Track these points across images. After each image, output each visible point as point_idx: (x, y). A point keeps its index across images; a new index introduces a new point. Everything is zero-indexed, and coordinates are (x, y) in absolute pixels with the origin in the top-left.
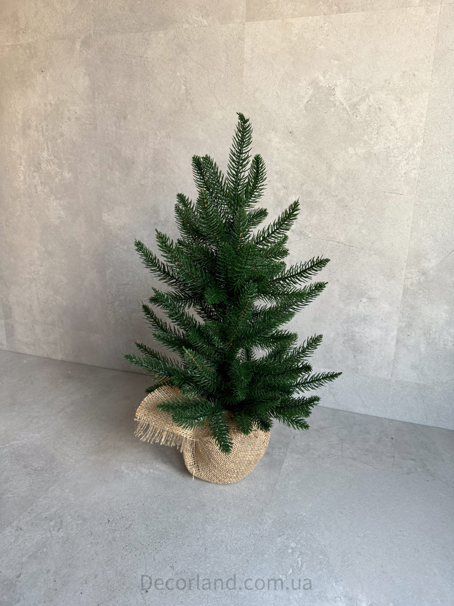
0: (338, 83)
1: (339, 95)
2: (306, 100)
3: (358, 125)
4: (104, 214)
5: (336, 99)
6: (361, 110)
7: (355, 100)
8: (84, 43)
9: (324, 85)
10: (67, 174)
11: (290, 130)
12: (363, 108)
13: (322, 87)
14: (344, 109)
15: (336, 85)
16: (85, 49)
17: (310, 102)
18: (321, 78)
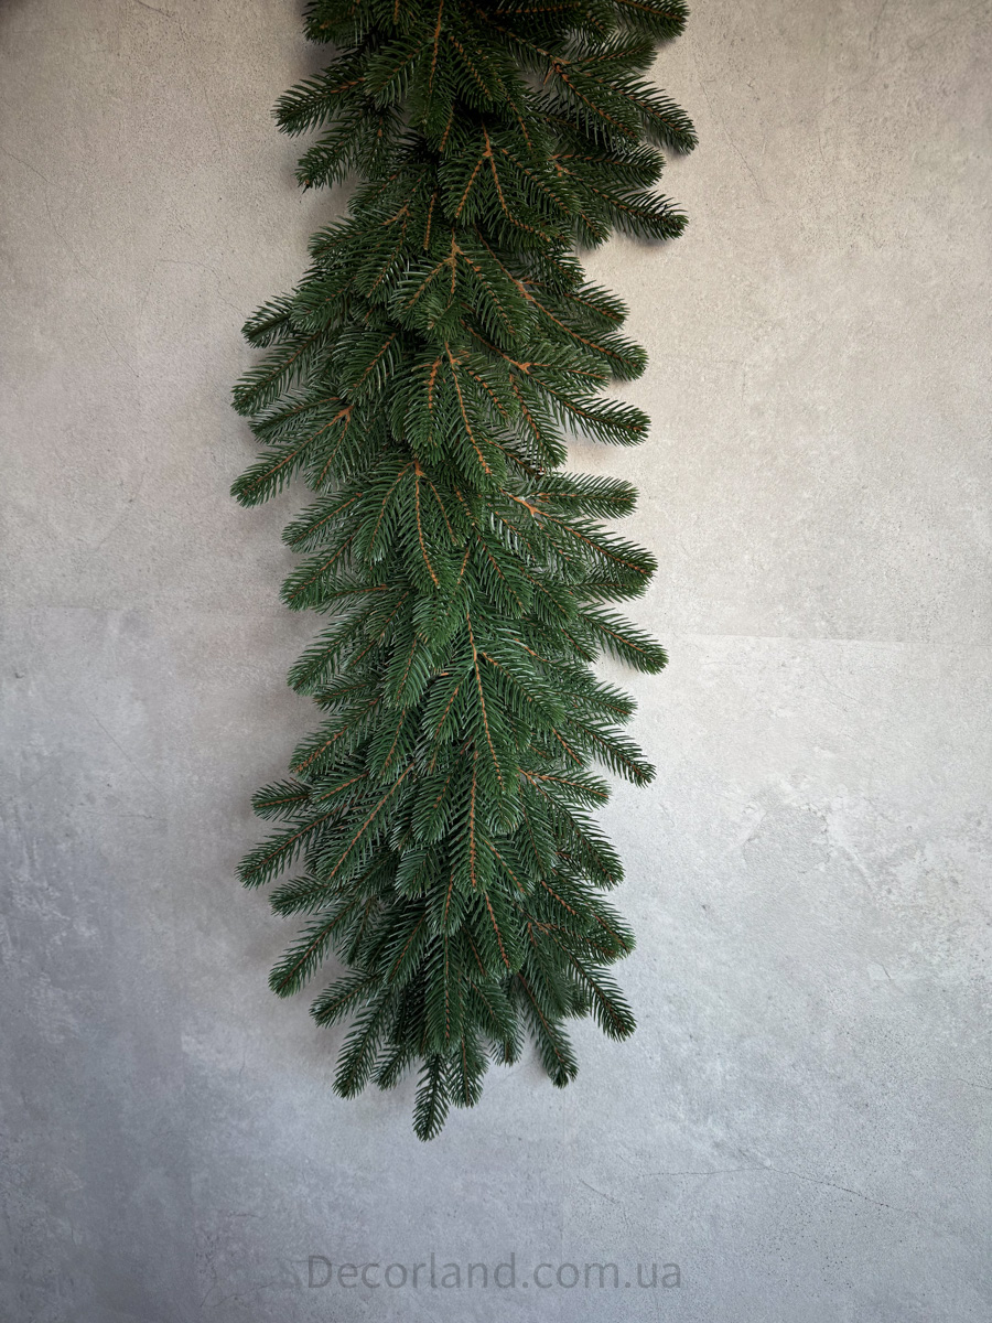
0: (835, 806)
1: (838, 833)
2: (745, 835)
3: (893, 912)
4: (184, 1038)
5: (831, 842)
6: (901, 878)
7: (884, 851)
8: (130, 622)
9: (795, 804)
10: (83, 929)
11: (705, 902)
12: (907, 872)
13: (788, 808)
14: (854, 869)
15: (829, 809)
16: (134, 638)
17: (756, 841)
18: (787, 787)
